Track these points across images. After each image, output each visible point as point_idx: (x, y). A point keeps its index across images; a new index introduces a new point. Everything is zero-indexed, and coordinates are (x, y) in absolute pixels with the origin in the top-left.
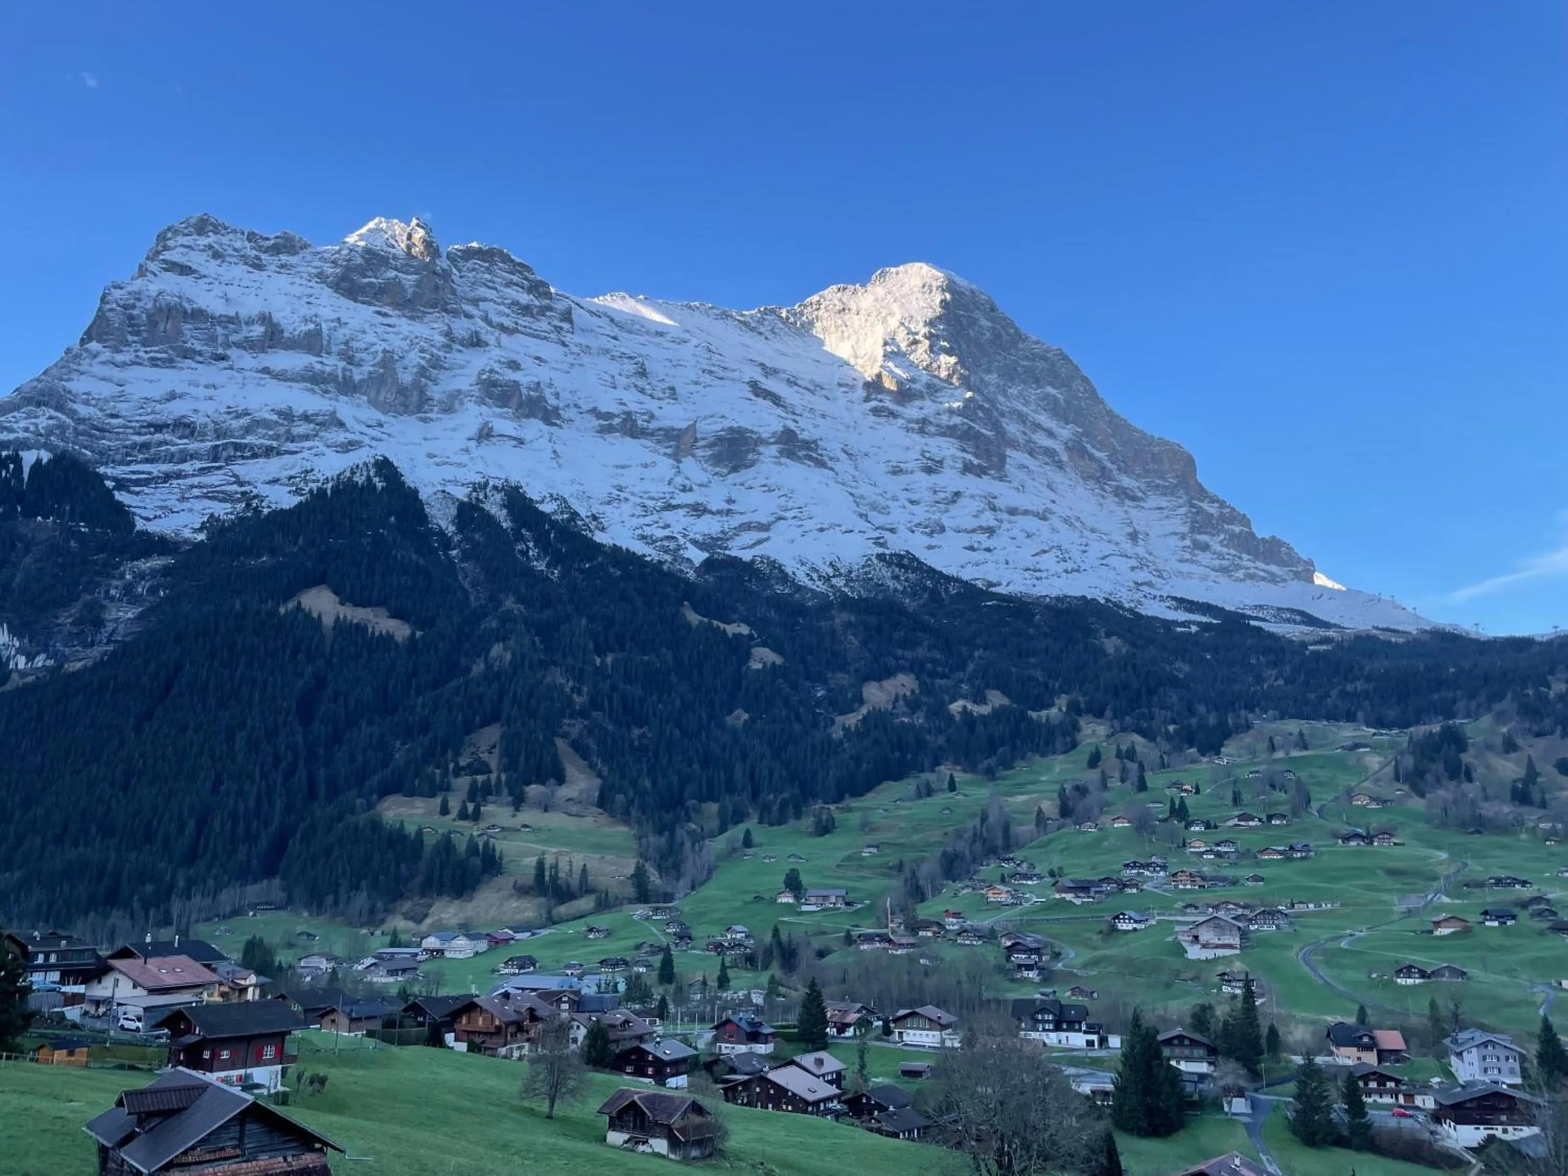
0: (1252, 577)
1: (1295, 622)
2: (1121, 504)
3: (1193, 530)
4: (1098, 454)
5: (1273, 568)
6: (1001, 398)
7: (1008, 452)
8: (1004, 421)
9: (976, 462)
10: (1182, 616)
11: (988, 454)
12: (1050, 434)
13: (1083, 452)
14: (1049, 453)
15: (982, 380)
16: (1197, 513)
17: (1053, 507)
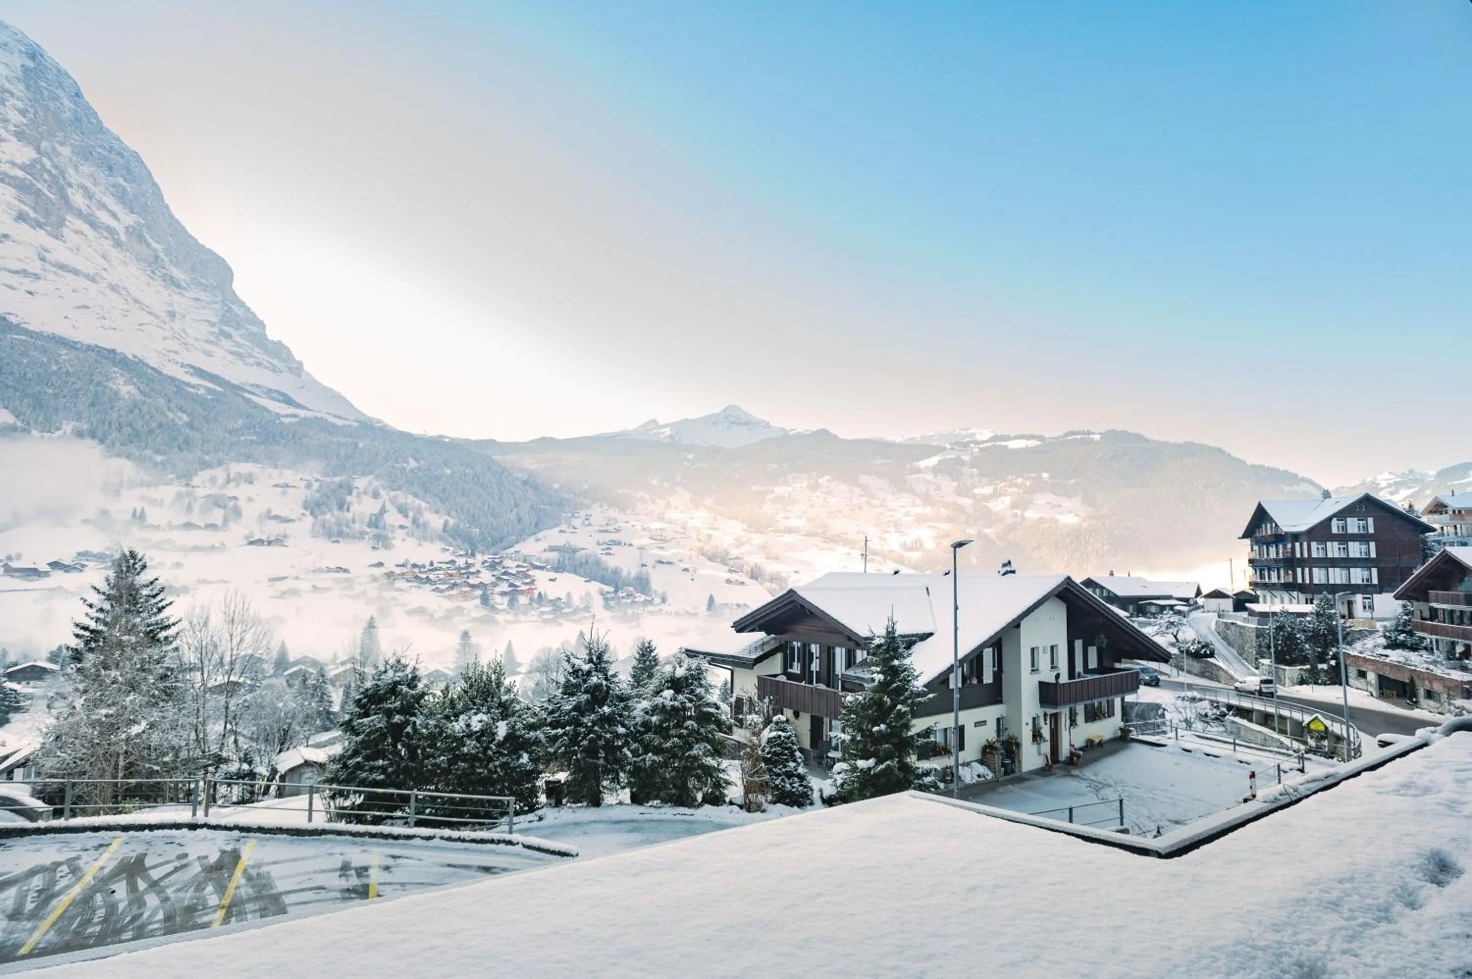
0: (259, 364)
1: (279, 401)
2: (166, 288)
3: (221, 321)
4: (154, 245)
5: (275, 362)
6: (71, 171)
7: (69, 217)
8: (70, 191)
9: (32, 214)
10: (195, 380)
11: (47, 213)
12: (114, 215)
13: (141, 238)
14: (111, 231)
15: (54, 149)
16: (227, 311)
17: (104, 274)
